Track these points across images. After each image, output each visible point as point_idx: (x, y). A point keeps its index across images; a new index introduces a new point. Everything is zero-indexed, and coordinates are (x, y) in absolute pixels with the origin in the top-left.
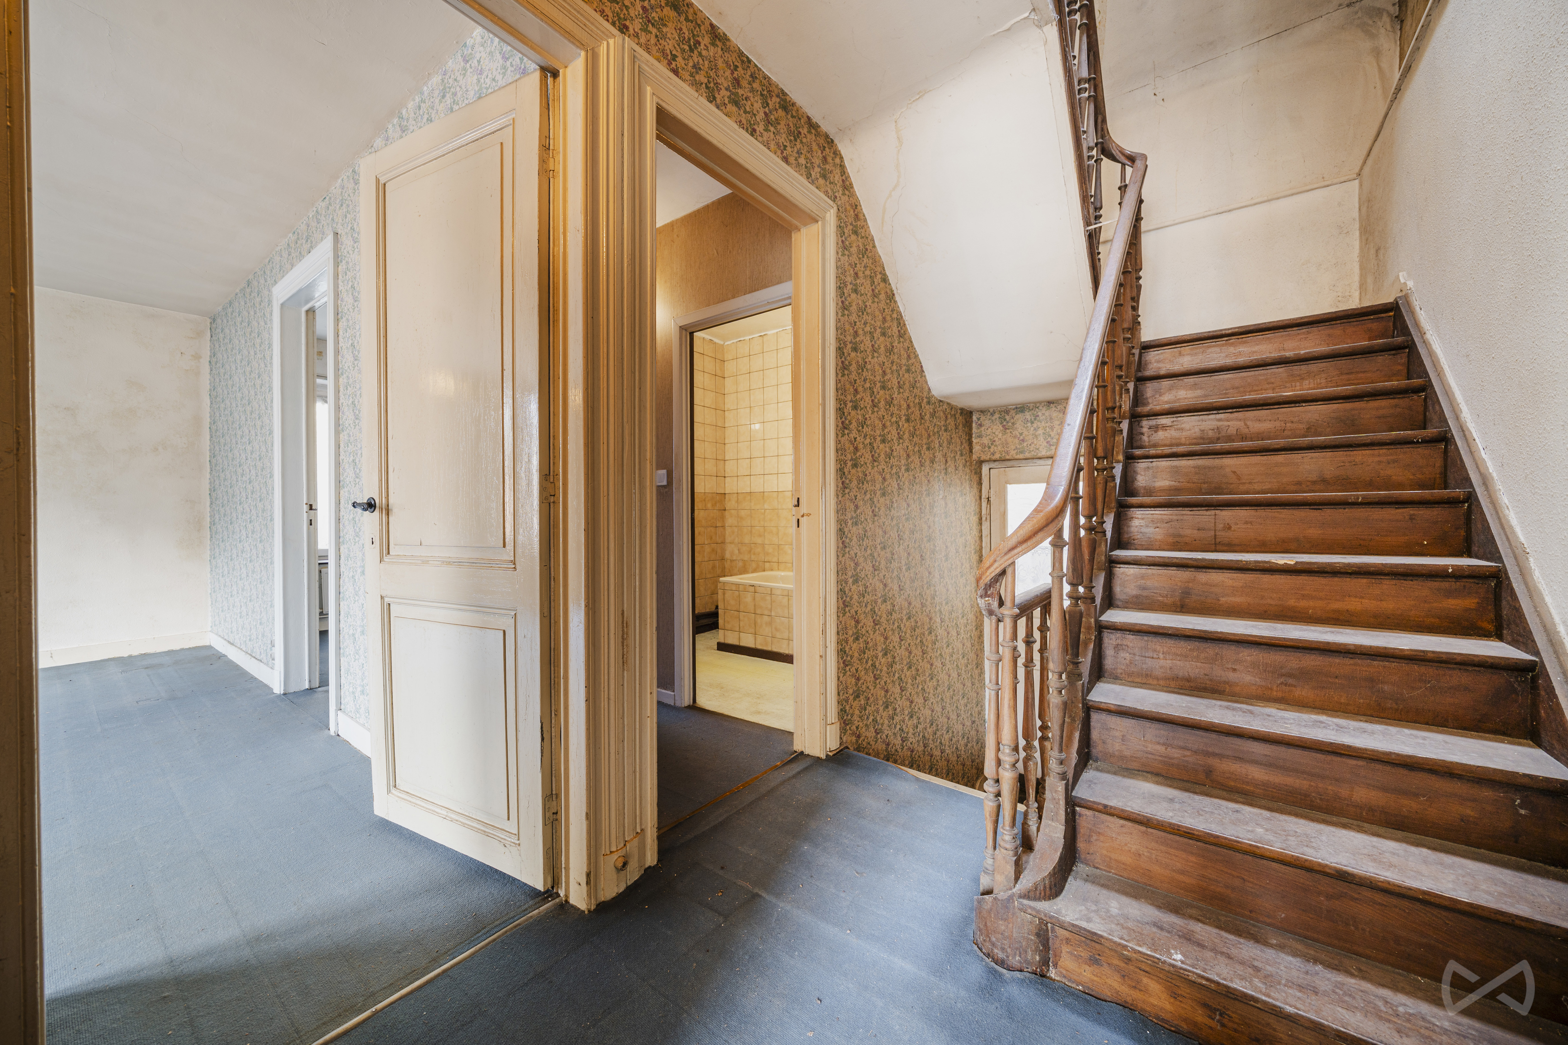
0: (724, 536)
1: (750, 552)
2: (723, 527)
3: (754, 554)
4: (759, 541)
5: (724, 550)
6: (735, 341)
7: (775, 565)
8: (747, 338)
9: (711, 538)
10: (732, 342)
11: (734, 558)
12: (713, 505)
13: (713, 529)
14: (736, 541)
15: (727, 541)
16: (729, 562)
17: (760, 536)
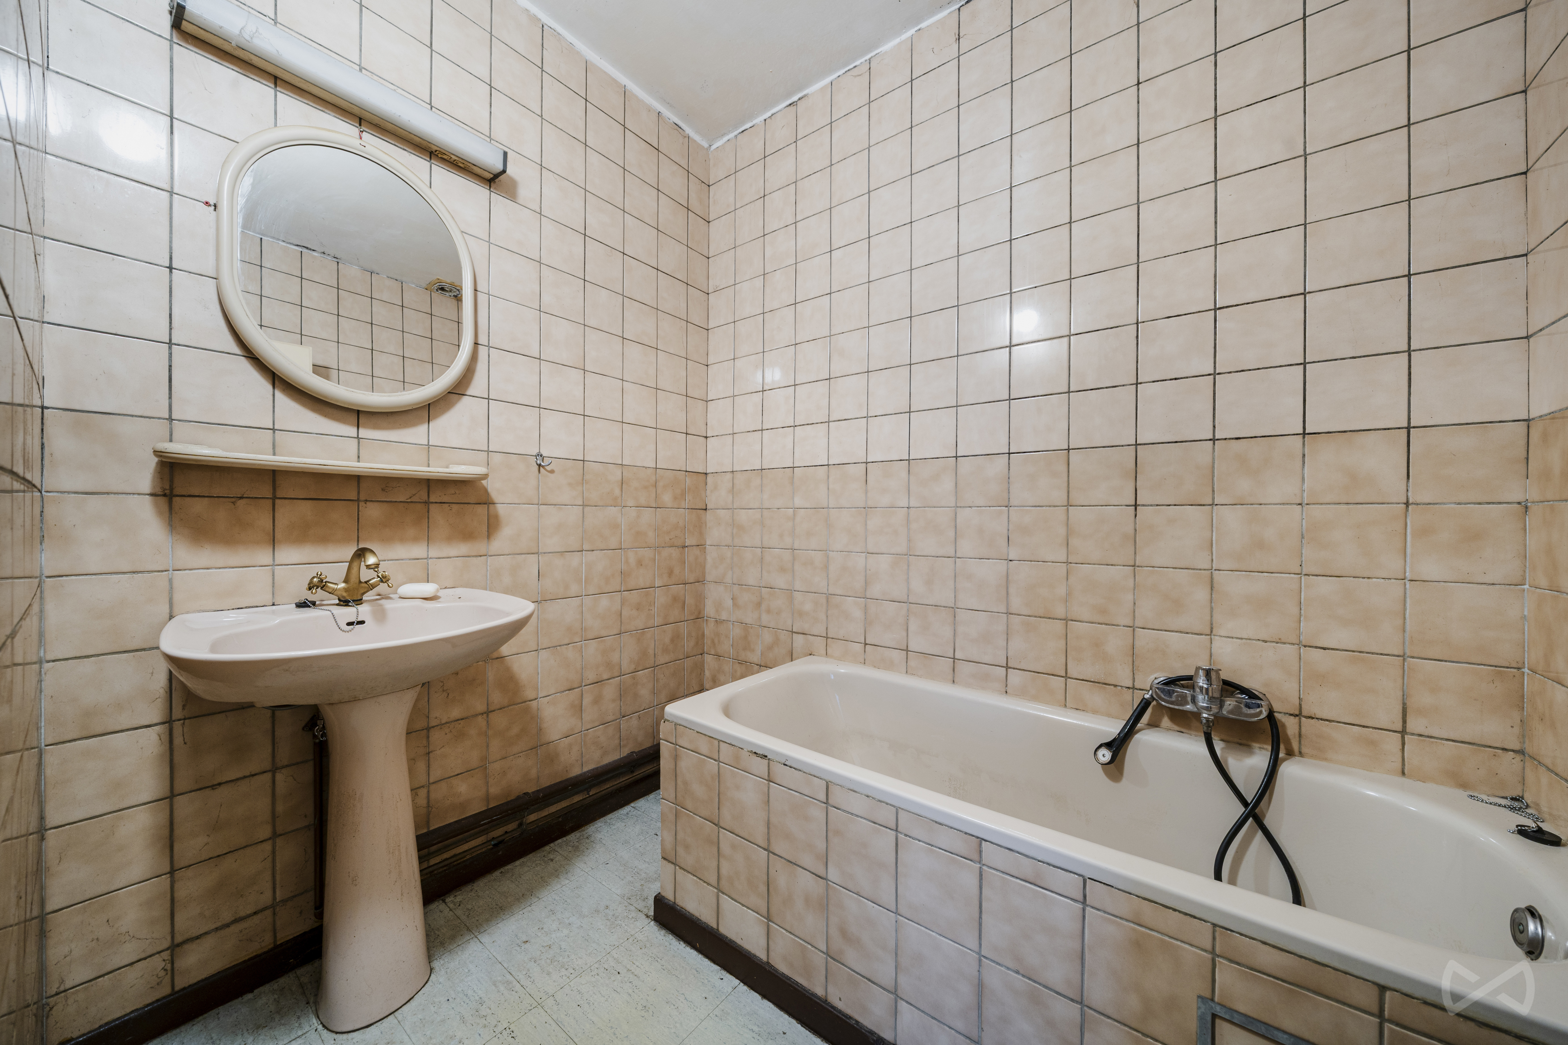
0: (703, 567)
1: (759, 605)
2: (701, 546)
3: (768, 611)
4: (780, 581)
5: (700, 599)
6: (732, 135)
7: (819, 643)
8: (759, 120)
9: (671, 573)
10: (725, 139)
11: (724, 616)
12: (675, 498)
13: (675, 553)
14: (728, 579)
15: (709, 577)
16: (712, 625)
17: (782, 570)
